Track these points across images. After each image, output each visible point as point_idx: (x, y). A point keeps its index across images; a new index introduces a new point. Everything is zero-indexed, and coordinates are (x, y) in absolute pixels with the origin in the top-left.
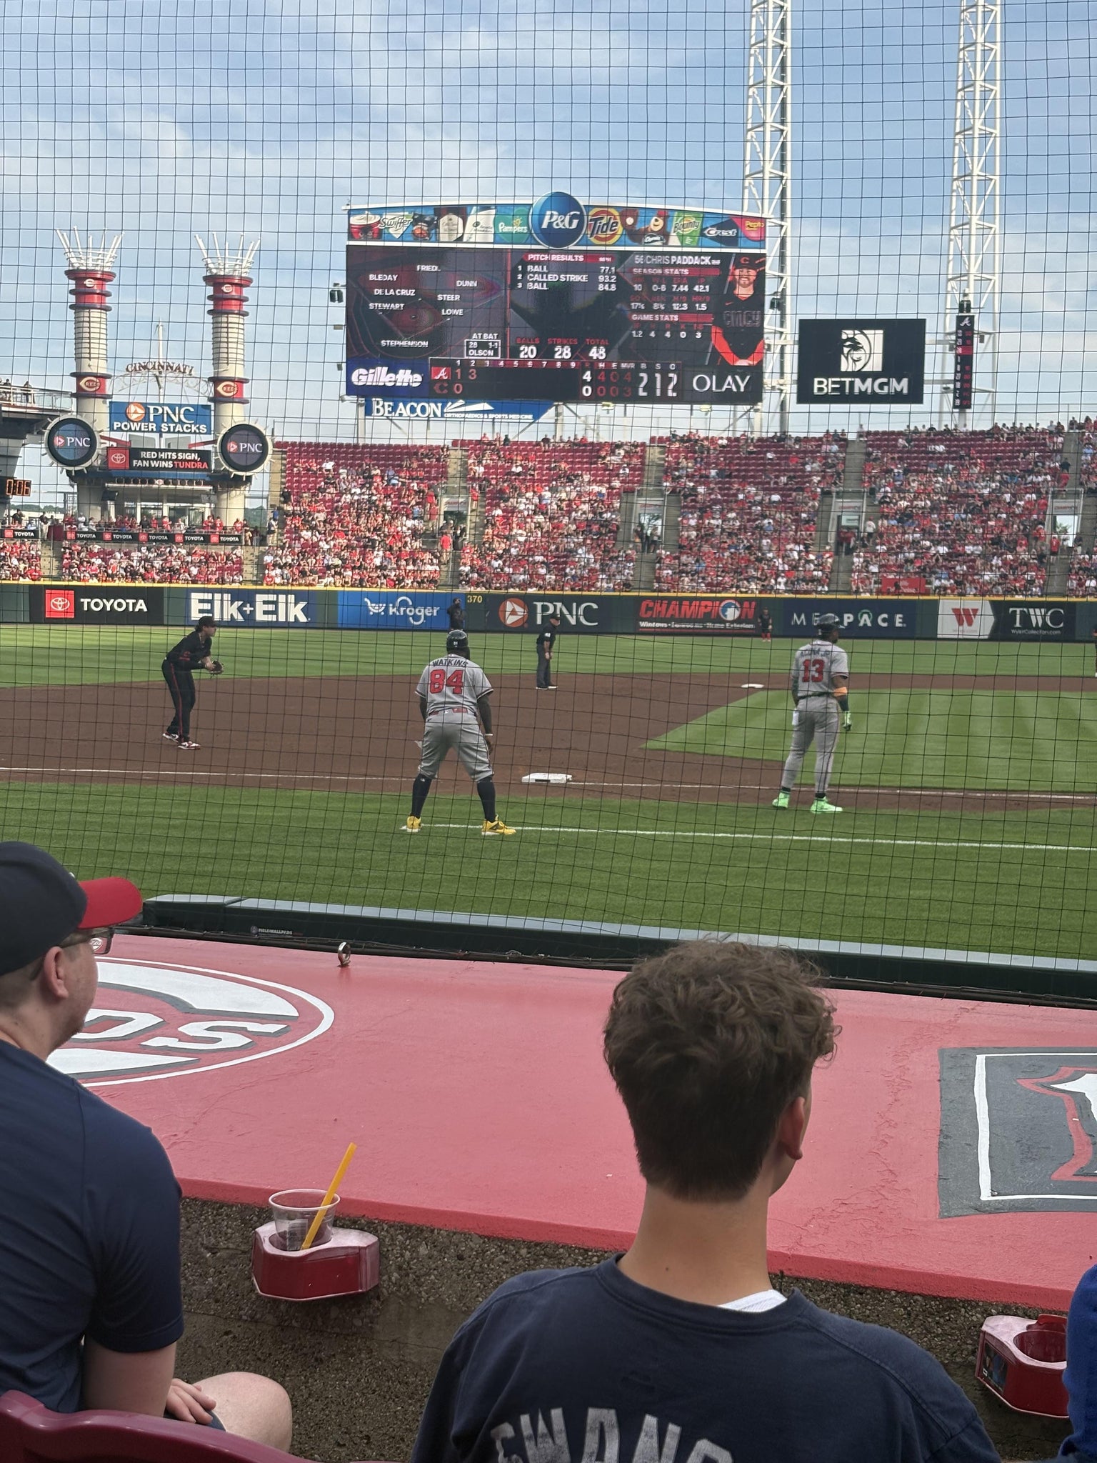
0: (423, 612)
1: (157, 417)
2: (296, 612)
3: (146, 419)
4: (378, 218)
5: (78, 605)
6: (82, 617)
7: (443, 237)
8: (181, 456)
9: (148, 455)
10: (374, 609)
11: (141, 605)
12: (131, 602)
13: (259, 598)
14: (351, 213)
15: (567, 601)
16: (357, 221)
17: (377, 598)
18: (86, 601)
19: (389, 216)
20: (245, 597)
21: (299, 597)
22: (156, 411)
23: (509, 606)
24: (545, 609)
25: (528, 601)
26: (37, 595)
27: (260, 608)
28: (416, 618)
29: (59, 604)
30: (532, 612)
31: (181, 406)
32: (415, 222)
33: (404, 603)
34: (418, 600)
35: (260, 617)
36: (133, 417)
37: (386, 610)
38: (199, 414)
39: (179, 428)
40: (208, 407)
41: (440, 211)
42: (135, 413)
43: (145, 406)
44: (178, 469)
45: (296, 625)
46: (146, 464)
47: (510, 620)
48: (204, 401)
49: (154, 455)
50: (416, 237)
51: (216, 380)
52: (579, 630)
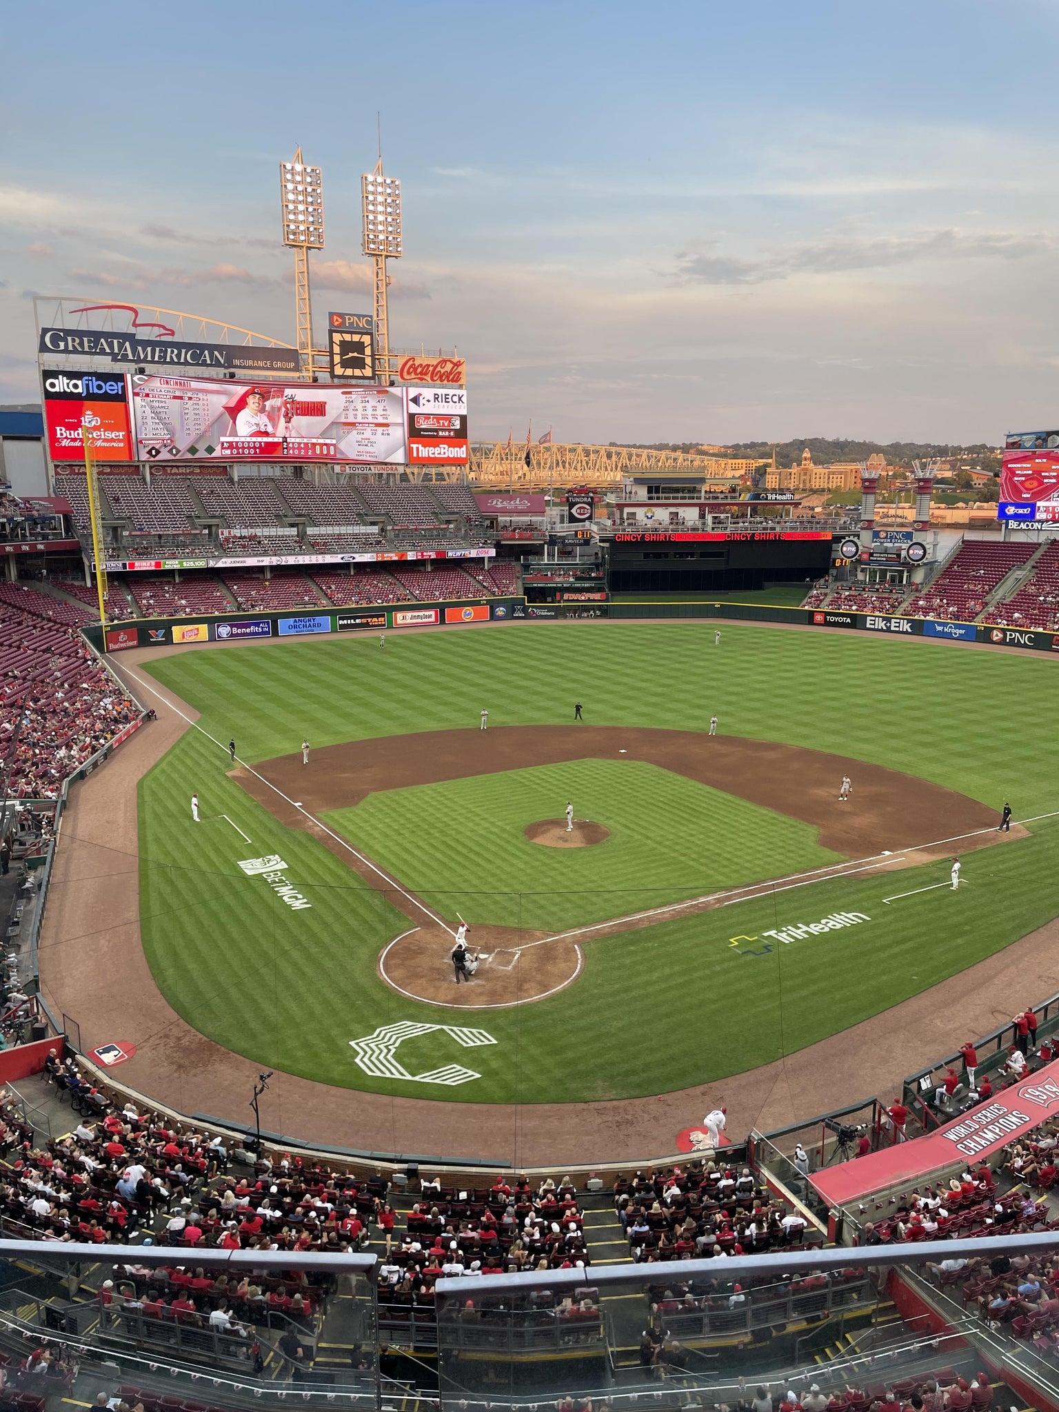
0: (958, 631)
1: (891, 537)
2: (907, 627)
3: (886, 537)
4: (1020, 438)
5: (825, 619)
6: (827, 624)
7: (1050, 444)
8: (889, 555)
9: (877, 555)
10: (939, 628)
11: (849, 620)
12: (845, 619)
13: (893, 621)
14: (1009, 436)
15: (1021, 633)
16: (1011, 440)
17: (940, 624)
18: (828, 617)
19: (1024, 437)
20: (888, 620)
21: (909, 621)
22: (891, 534)
23: (995, 632)
24: (1011, 635)
25: (1004, 631)
26: (811, 614)
27: (893, 624)
28: (956, 634)
29: (819, 618)
30: (1005, 636)
31: (901, 532)
32: (1037, 439)
33: (951, 627)
34: (958, 627)
35: (893, 628)
36: (882, 537)
37: (944, 629)
39: (899, 541)
40: (911, 533)
41: (1049, 434)
42: (883, 535)
43: (887, 532)
44: (888, 561)
45: (907, 633)
47: (995, 639)
49: (879, 555)
50: (1037, 447)
52: (1025, 646)
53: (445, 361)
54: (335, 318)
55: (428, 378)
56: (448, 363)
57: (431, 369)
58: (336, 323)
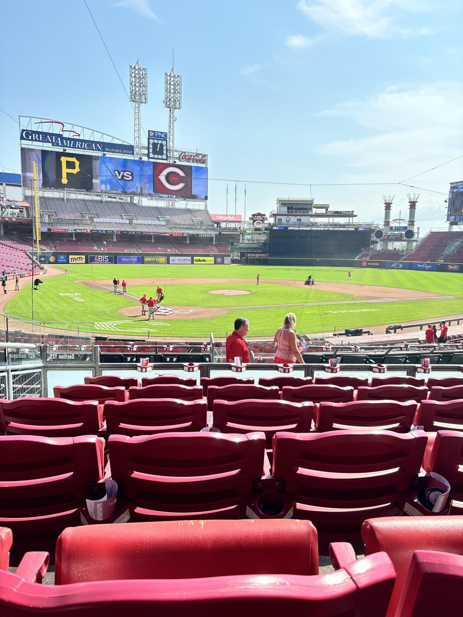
0: (428, 267)
1: (398, 229)
3: (395, 229)
4: (456, 184)
6: (368, 266)
8: (397, 236)
9: (391, 236)
10: (419, 266)
11: (378, 264)
12: (376, 264)
16: (453, 185)
18: (369, 263)
19: (459, 184)
22: (397, 228)
26: (361, 262)
28: (427, 268)
29: (364, 264)
31: (402, 227)
33: (425, 265)
36: (393, 229)
37: (421, 266)
38: (405, 228)
39: (401, 231)
40: (407, 227)
43: (396, 227)
44: (396, 239)
46: (390, 238)
48: (406, 225)
49: (392, 236)
51: (409, 221)
53: (199, 154)
54: (151, 133)
55: (191, 161)
56: (200, 155)
57: (193, 157)
58: (151, 135)
